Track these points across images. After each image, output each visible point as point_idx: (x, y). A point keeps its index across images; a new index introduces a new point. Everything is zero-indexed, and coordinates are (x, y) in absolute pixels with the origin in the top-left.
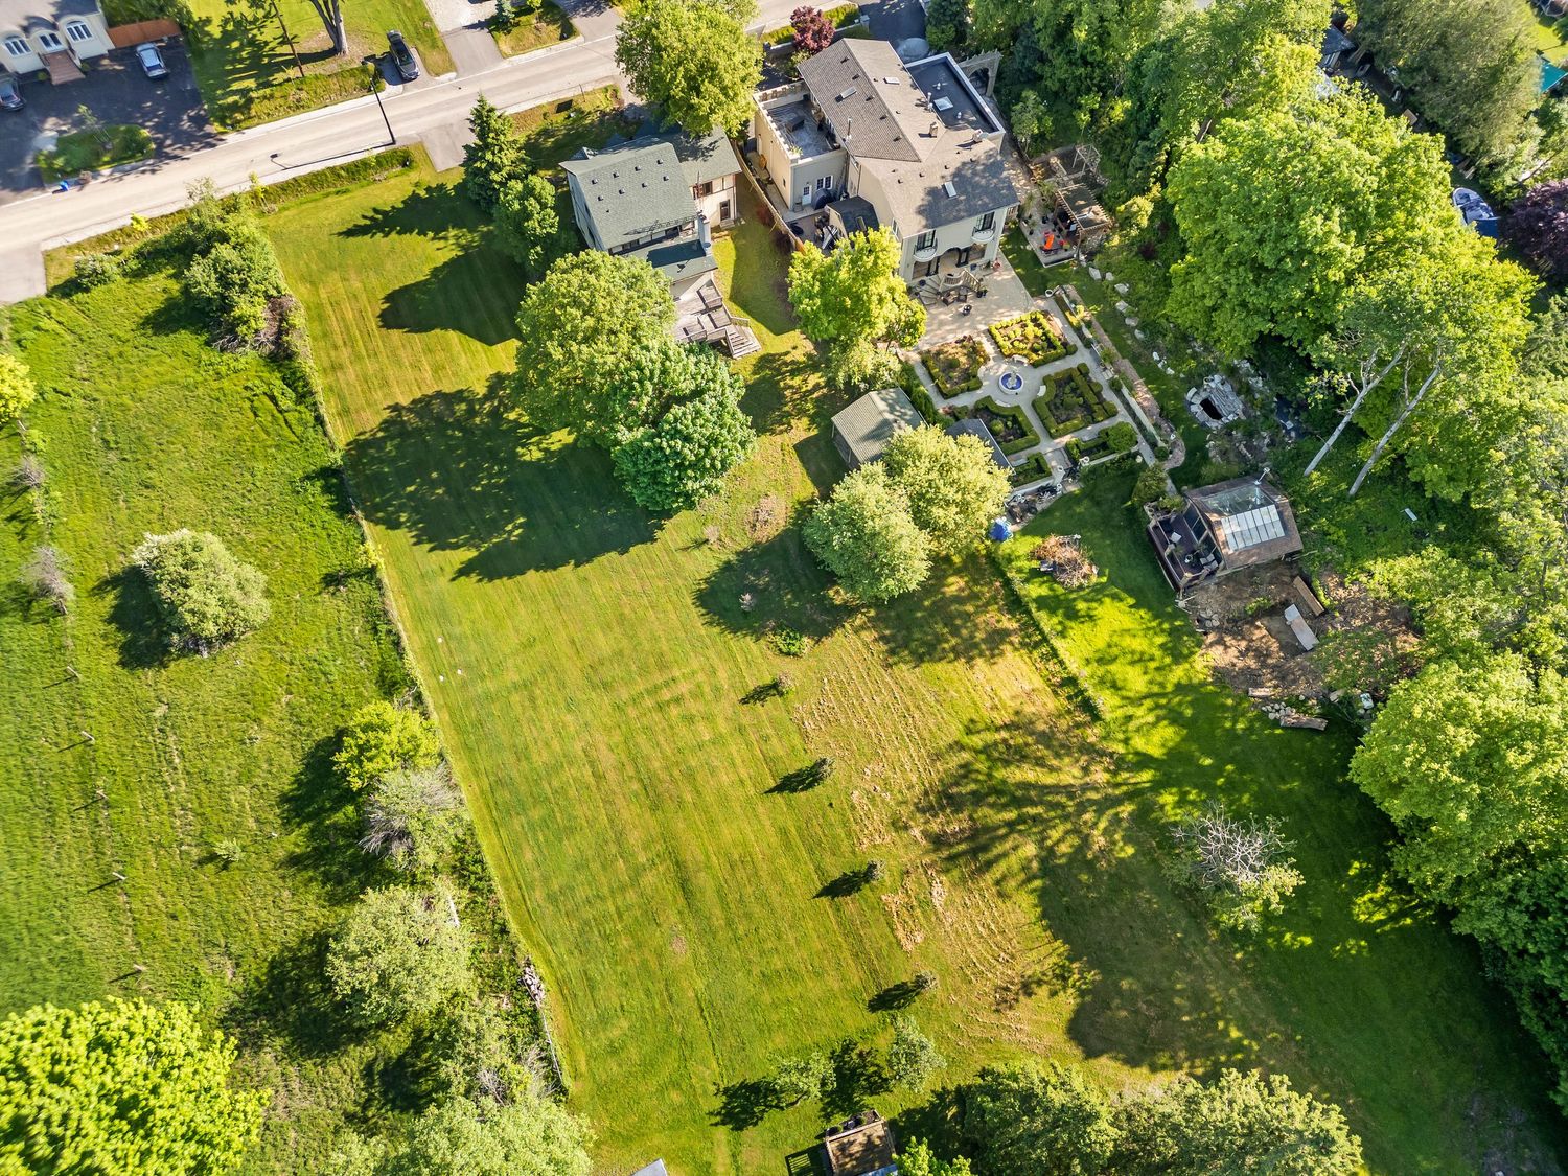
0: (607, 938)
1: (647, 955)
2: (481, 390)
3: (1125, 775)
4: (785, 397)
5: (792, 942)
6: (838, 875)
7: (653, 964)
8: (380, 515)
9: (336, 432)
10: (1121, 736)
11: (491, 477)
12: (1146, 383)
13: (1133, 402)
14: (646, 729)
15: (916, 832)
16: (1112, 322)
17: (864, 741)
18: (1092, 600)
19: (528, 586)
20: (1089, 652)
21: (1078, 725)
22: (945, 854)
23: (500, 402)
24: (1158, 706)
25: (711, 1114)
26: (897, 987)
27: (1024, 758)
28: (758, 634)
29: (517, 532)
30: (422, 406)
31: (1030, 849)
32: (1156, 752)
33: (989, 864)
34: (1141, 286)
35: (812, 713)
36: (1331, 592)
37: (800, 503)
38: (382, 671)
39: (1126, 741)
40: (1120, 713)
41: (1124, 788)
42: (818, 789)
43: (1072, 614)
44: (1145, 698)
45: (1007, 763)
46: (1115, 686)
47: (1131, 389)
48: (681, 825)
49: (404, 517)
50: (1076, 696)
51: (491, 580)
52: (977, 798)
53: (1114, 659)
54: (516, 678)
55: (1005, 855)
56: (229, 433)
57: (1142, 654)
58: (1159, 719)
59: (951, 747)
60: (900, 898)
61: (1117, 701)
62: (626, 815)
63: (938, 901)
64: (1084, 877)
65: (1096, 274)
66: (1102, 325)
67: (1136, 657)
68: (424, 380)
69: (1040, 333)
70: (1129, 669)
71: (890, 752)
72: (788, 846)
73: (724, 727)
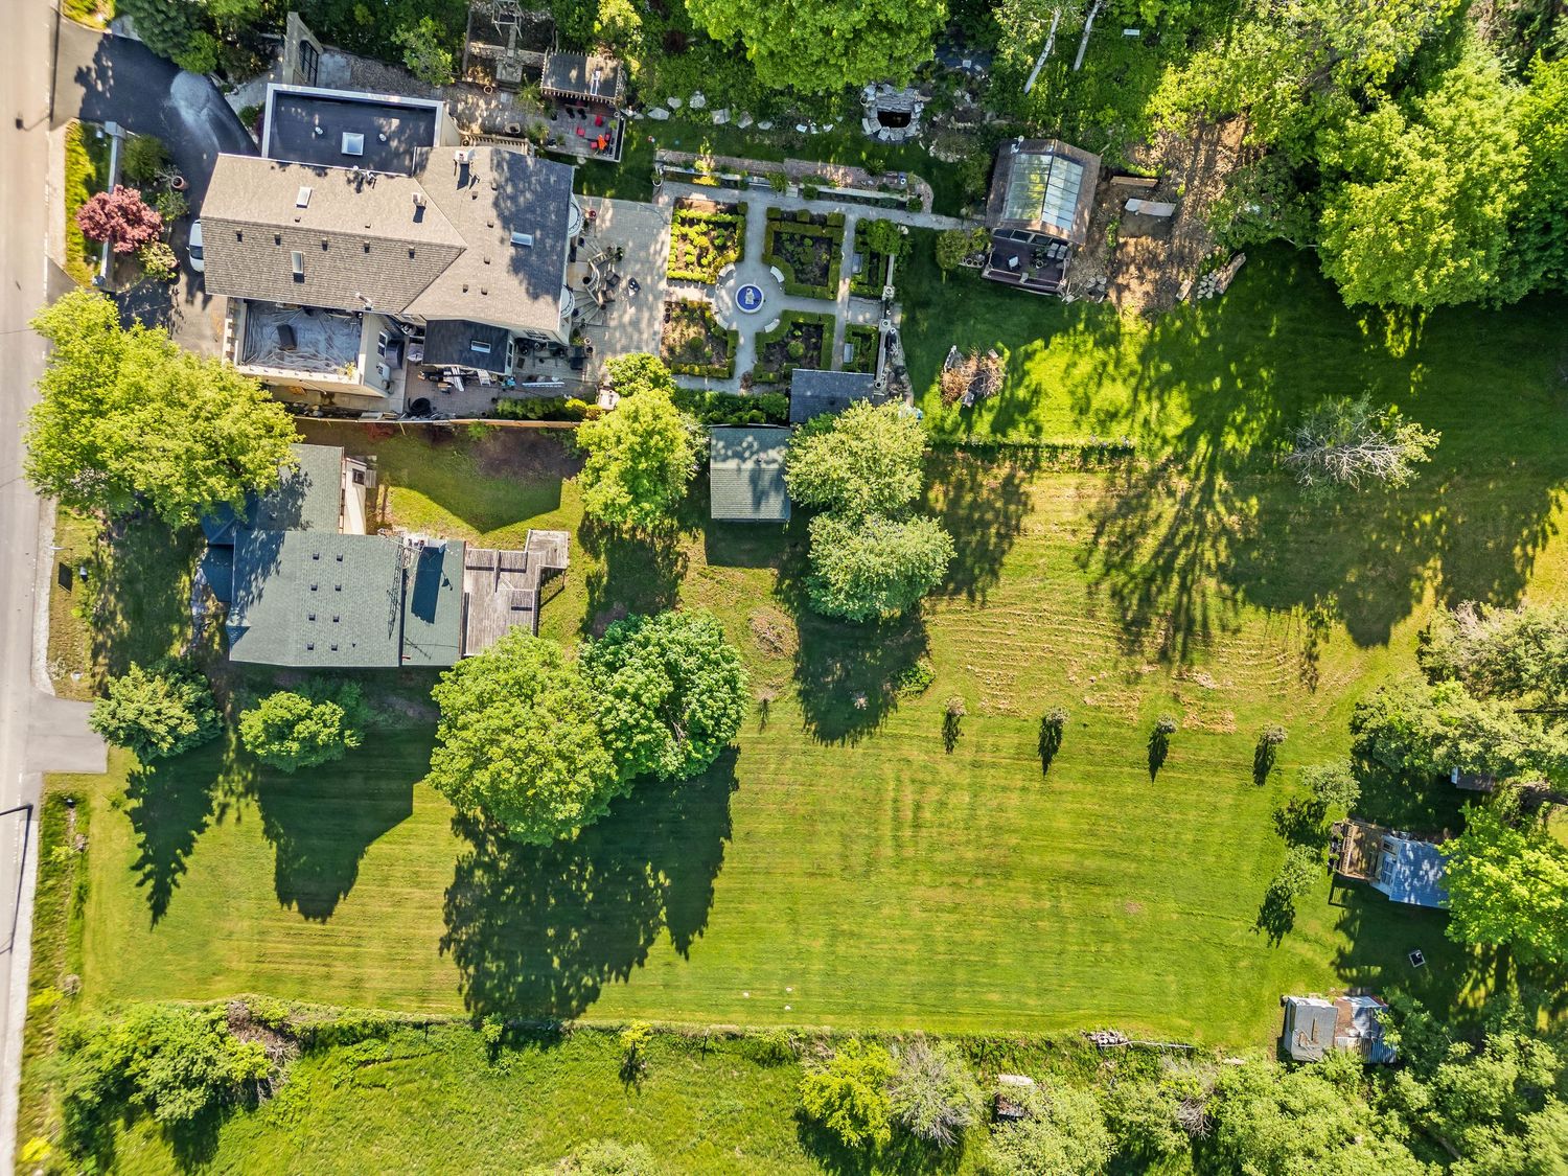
0: (1097, 963)
1: (1128, 937)
2: (467, 847)
3: (1192, 462)
4: (642, 542)
5: (1178, 817)
6: (1146, 753)
7: (1137, 935)
8: (574, 1003)
9: (444, 1011)
10: (1158, 442)
11: (582, 878)
12: (826, 160)
13: (839, 190)
14: (933, 847)
15: (1146, 669)
16: (729, 142)
17: (1045, 665)
18: (1021, 379)
19: (728, 891)
20: (1070, 417)
21: (1129, 471)
22: (1178, 656)
23: (492, 832)
24: (1149, 390)
25: (1269, 944)
26: (1258, 755)
27: (1131, 537)
28: (889, 704)
29: (661, 876)
30: (456, 915)
31: (1211, 584)
32: (1187, 421)
33: (1205, 625)
34: (709, 81)
35: (994, 696)
36: (1148, 162)
37: (776, 592)
38: (754, 1059)
39: (1165, 442)
40: (1138, 429)
41: (1203, 470)
42: (1065, 728)
43: (1025, 408)
44: (1136, 395)
45: (1129, 556)
46: (1113, 416)
47: (825, 182)
48: (1036, 859)
49: (588, 981)
50: (1102, 454)
51: (704, 923)
52: (1147, 600)
53: (1088, 399)
54: (822, 942)
55: (1205, 607)
56: (391, 1119)
57: (1095, 369)
58: (1160, 398)
59: (1090, 593)
60: (1192, 712)
61: (1125, 425)
62: (1001, 902)
63: (1211, 684)
64: (1255, 554)
65: (659, 114)
66: (728, 154)
67: (1096, 378)
68: (422, 899)
69: (703, 227)
70: (1103, 391)
71: (1066, 649)
72: (1100, 780)
73: (965, 779)
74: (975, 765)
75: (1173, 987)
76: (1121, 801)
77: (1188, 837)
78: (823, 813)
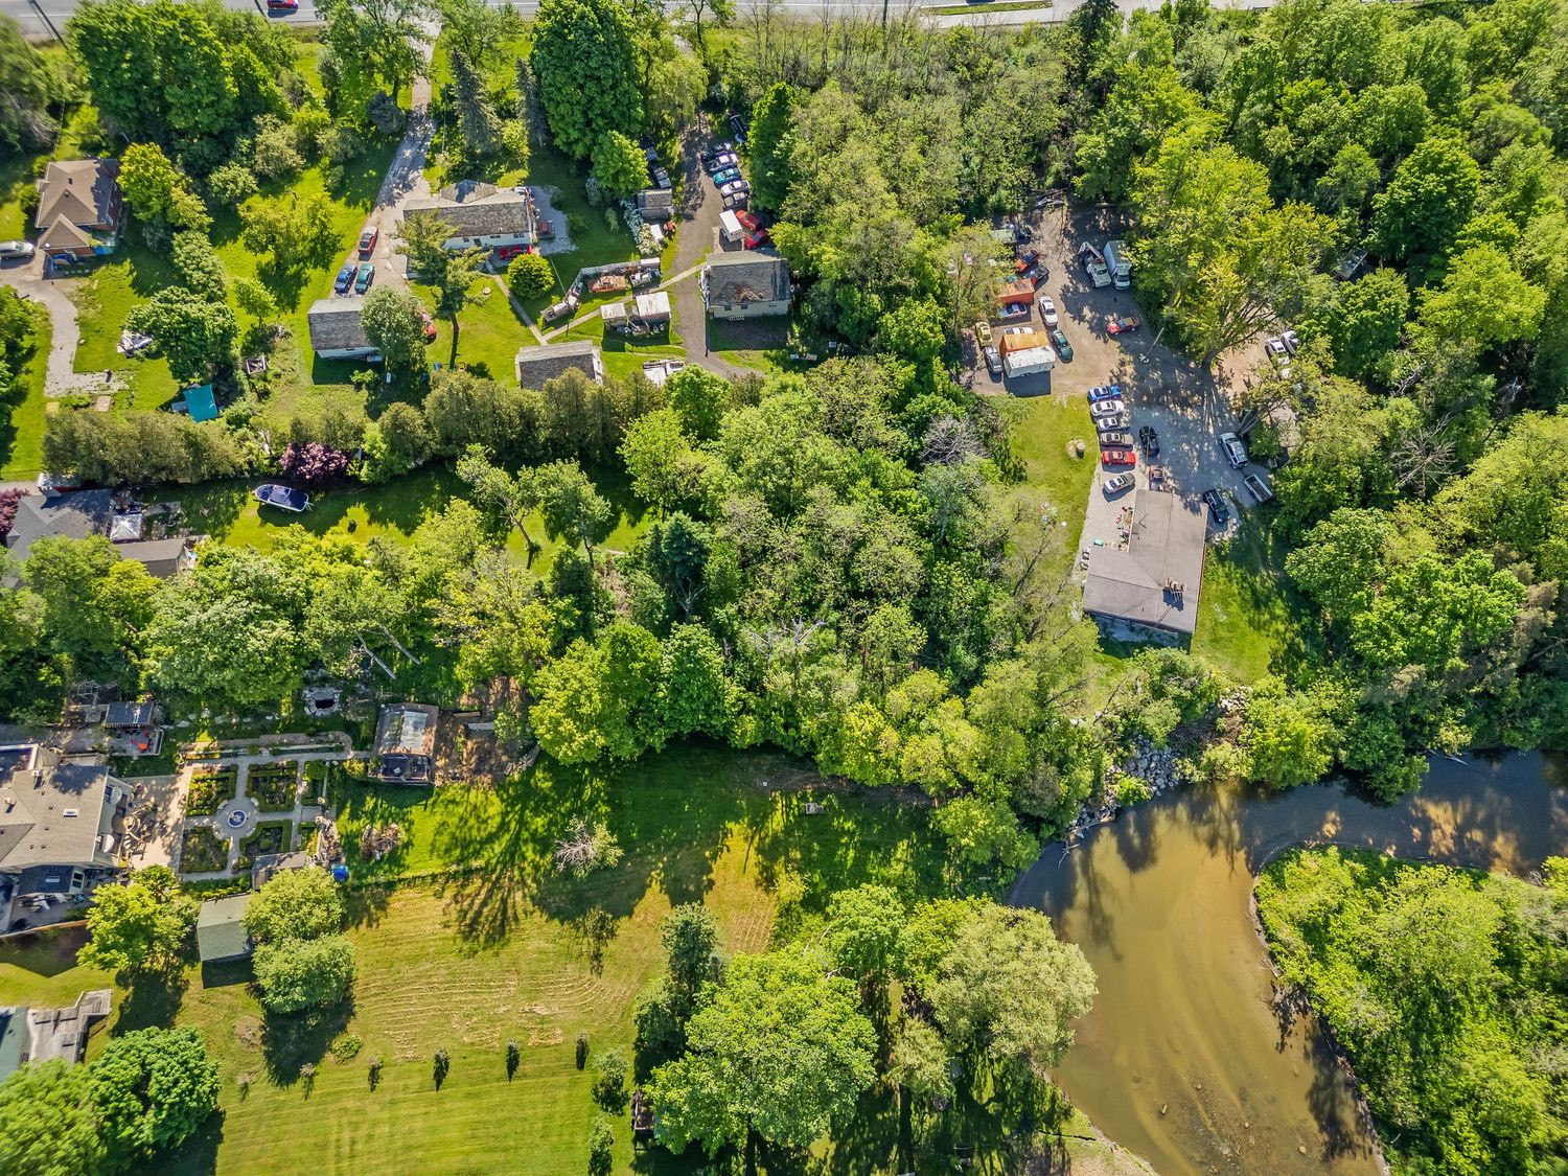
5: (531, 1112)
6: (505, 1067)
12: (284, 733)
13: (294, 747)
16: (227, 732)
17: (435, 1021)
26: (577, 1053)
35: (403, 1049)
42: (452, 1063)
47: (286, 744)
60: (534, 1034)
63: (544, 1012)
66: (227, 739)
69: (210, 782)
71: (449, 1006)
72: (477, 1095)
73: (385, 1115)
74: (393, 1102)
76: (491, 1110)
77: (540, 1125)
78: (286, 1160)
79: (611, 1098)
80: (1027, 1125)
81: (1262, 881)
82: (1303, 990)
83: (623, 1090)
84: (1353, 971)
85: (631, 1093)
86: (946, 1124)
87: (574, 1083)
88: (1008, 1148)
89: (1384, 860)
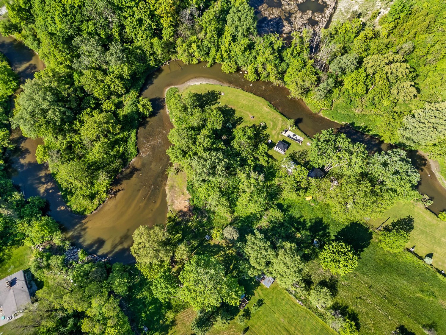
0: (294, 316)
1: (286, 316)
26: (246, 332)
75: (284, 302)
77: (266, 325)
79: (247, 314)
80: (178, 224)
81: (87, 213)
82: (107, 192)
83: (243, 313)
84: (95, 186)
85: (243, 310)
86: (191, 238)
87: (252, 326)
88: (185, 224)
89: (63, 194)
